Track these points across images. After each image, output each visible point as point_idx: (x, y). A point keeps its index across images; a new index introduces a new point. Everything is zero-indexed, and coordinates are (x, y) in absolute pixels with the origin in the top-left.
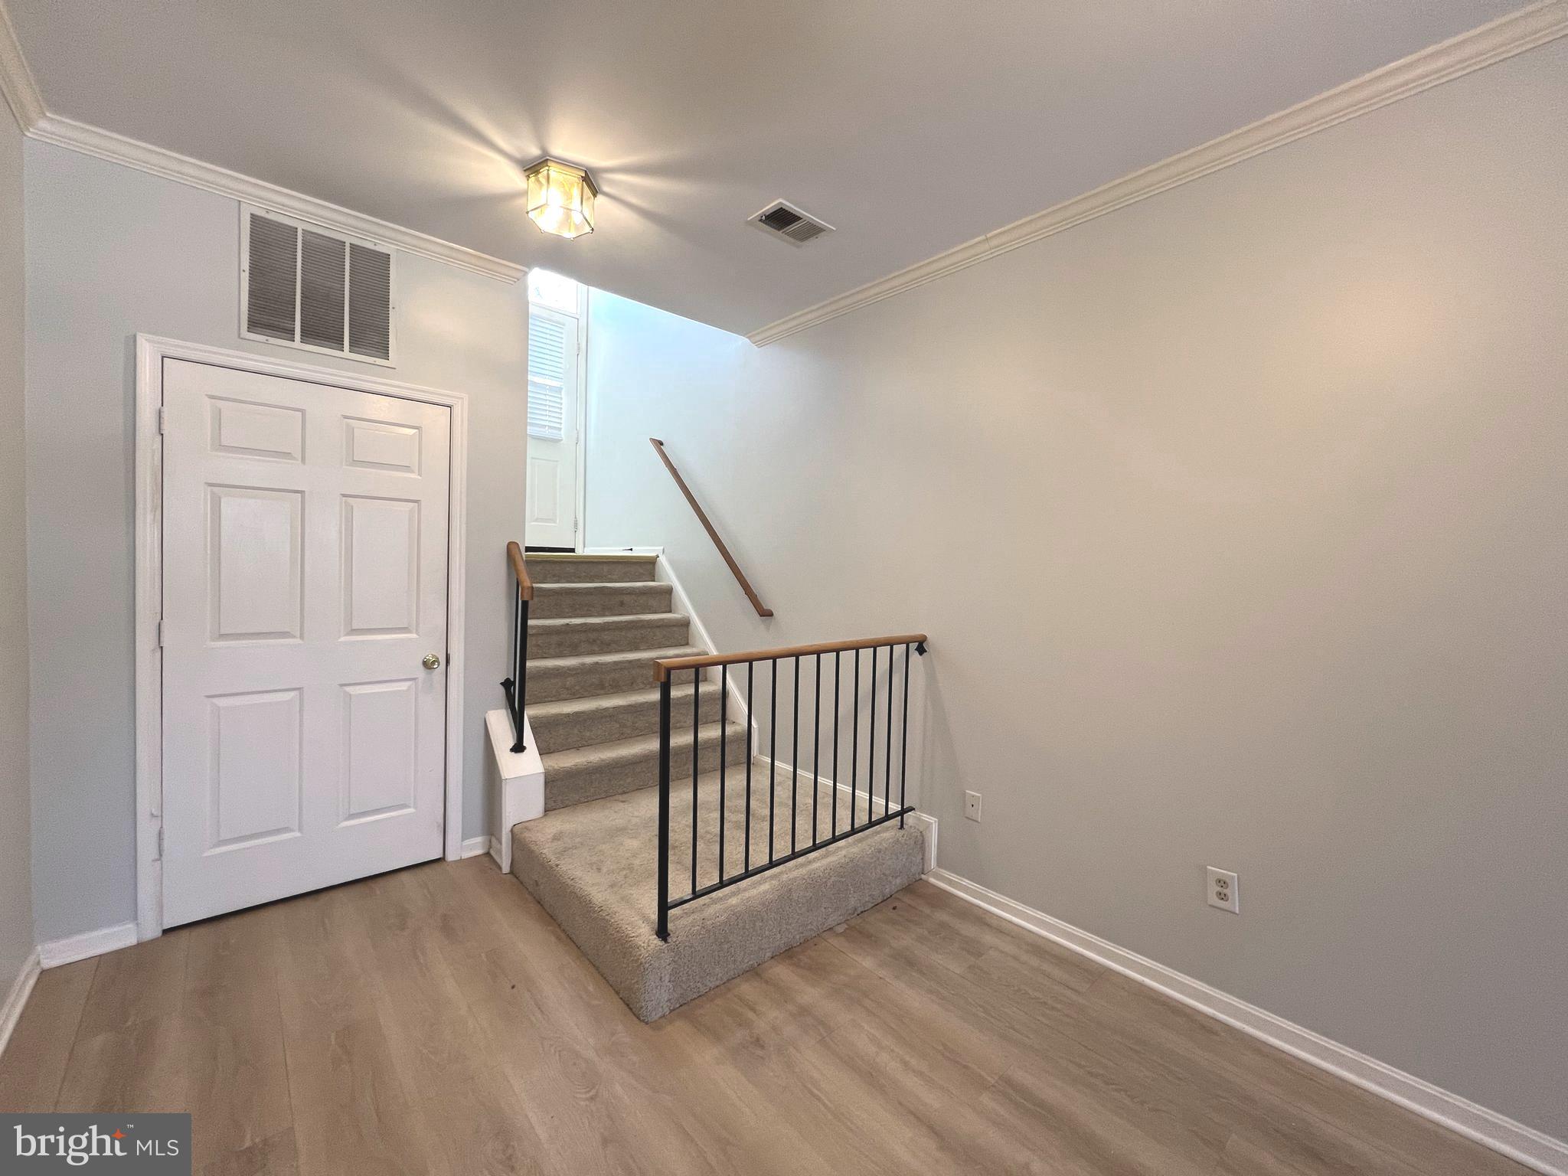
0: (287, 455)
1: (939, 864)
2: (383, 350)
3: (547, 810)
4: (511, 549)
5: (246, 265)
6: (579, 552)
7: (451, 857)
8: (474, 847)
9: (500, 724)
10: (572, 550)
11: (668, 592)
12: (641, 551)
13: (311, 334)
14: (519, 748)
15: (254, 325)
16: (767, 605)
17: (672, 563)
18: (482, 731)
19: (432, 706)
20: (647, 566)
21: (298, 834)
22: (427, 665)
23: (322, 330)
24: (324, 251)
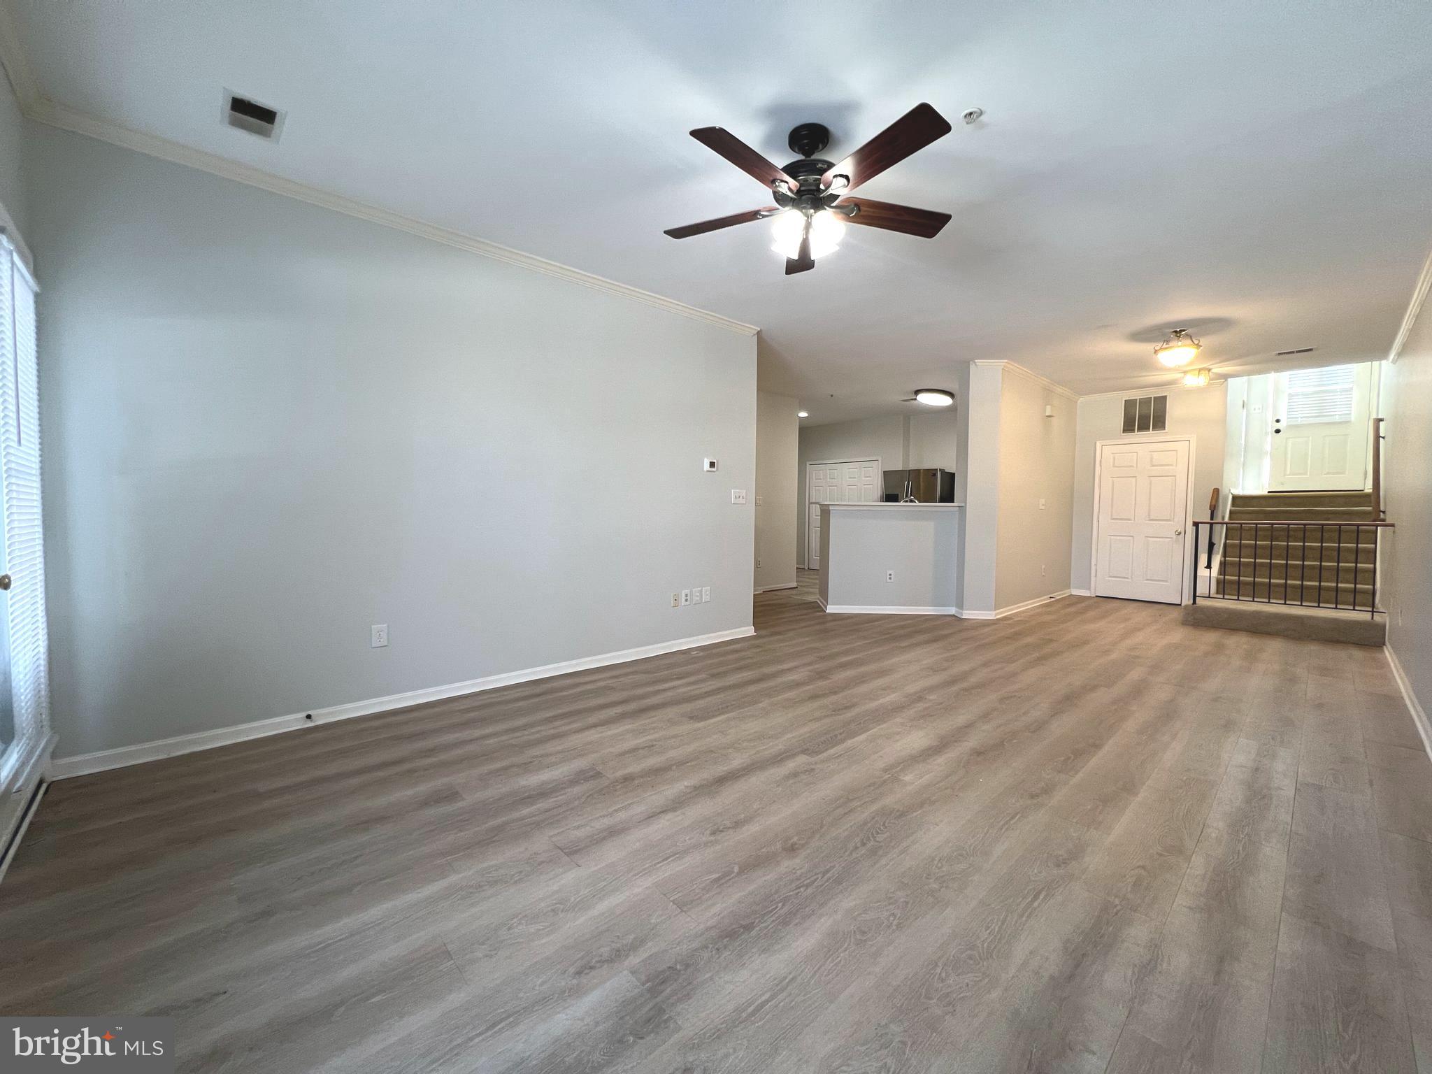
0: (1133, 467)
2: (1163, 427)
3: (1215, 593)
4: (1214, 491)
5: (1123, 414)
7: (1183, 605)
9: (1204, 559)
13: (1140, 429)
14: (1208, 567)
15: (1125, 430)
19: (1178, 548)
21: (1130, 580)
22: (1177, 534)
23: (1144, 427)
24: (1145, 402)
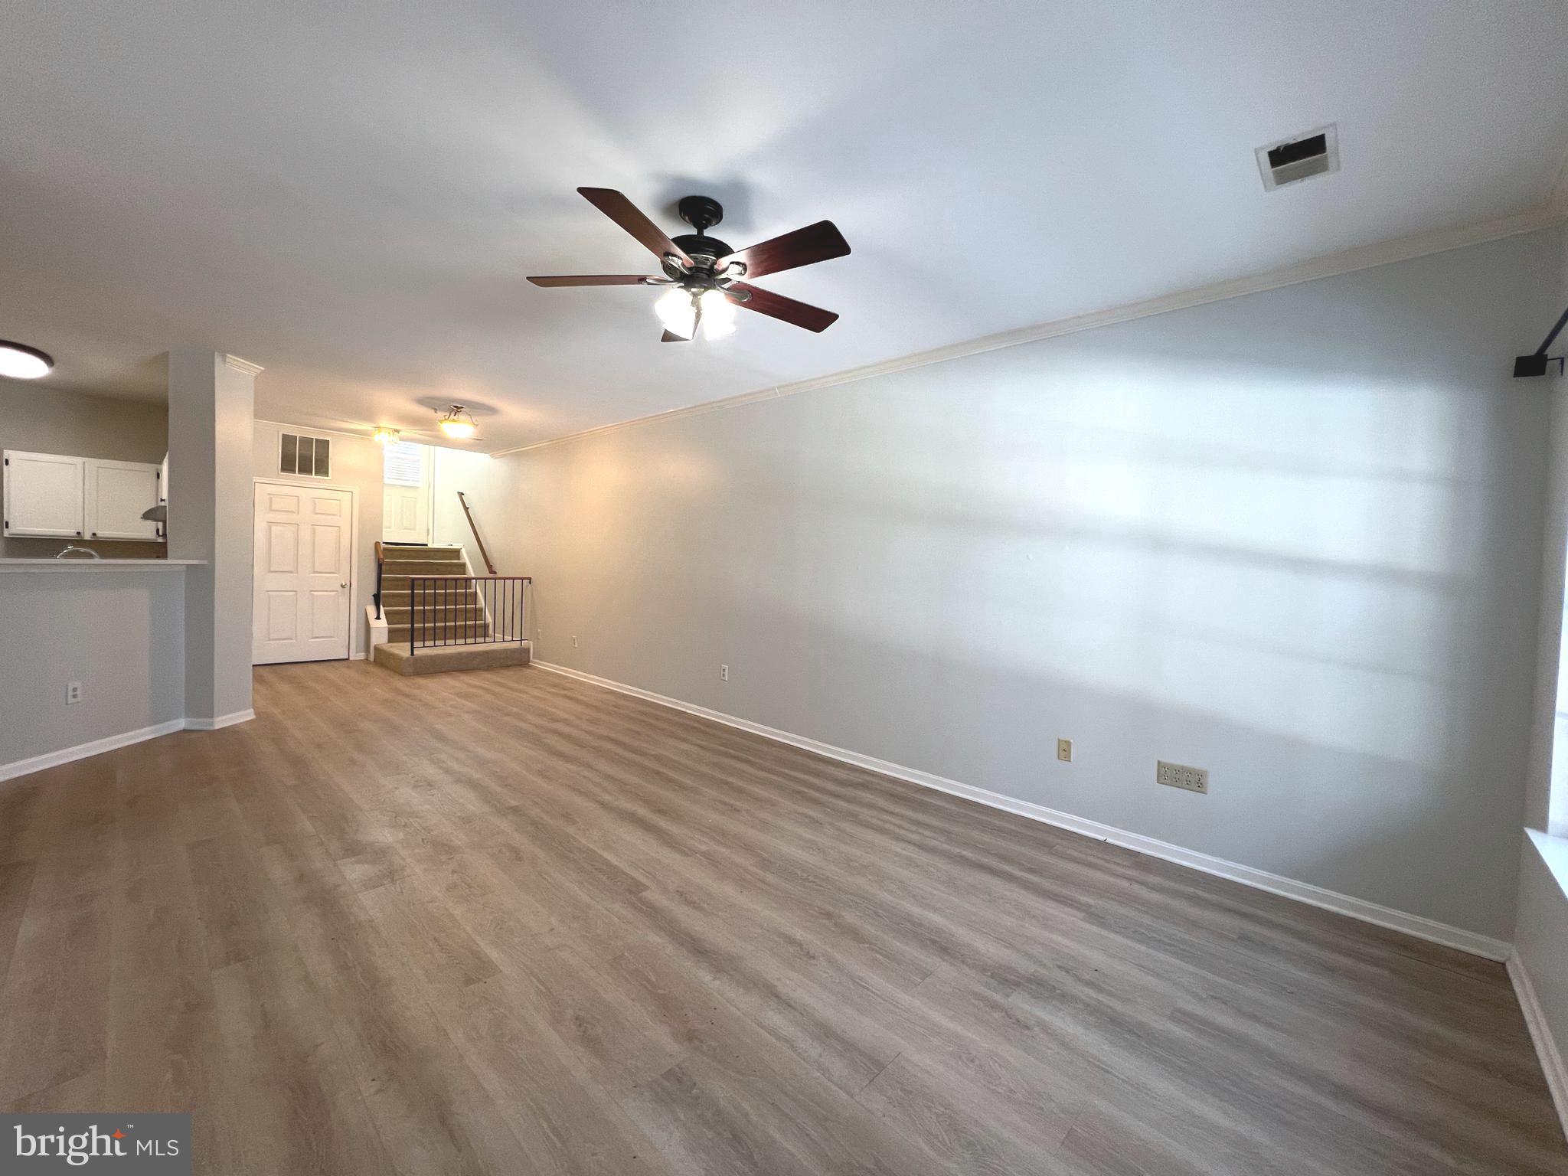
0: (293, 512)
1: (533, 658)
2: (326, 473)
3: (389, 642)
4: (377, 544)
5: (280, 451)
6: (430, 546)
7: (351, 659)
8: (361, 656)
9: (371, 610)
10: (426, 545)
11: (464, 565)
12: (455, 546)
13: (301, 471)
14: (378, 618)
15: (283, 469)
16: (494, 569)
17: (468, 553)
18: (364, 613)
19: (344, 601)
20: (456, 553)
21: (294, 641)
22: (343, 586)
23: (305, 469)
24: (306, 442)
